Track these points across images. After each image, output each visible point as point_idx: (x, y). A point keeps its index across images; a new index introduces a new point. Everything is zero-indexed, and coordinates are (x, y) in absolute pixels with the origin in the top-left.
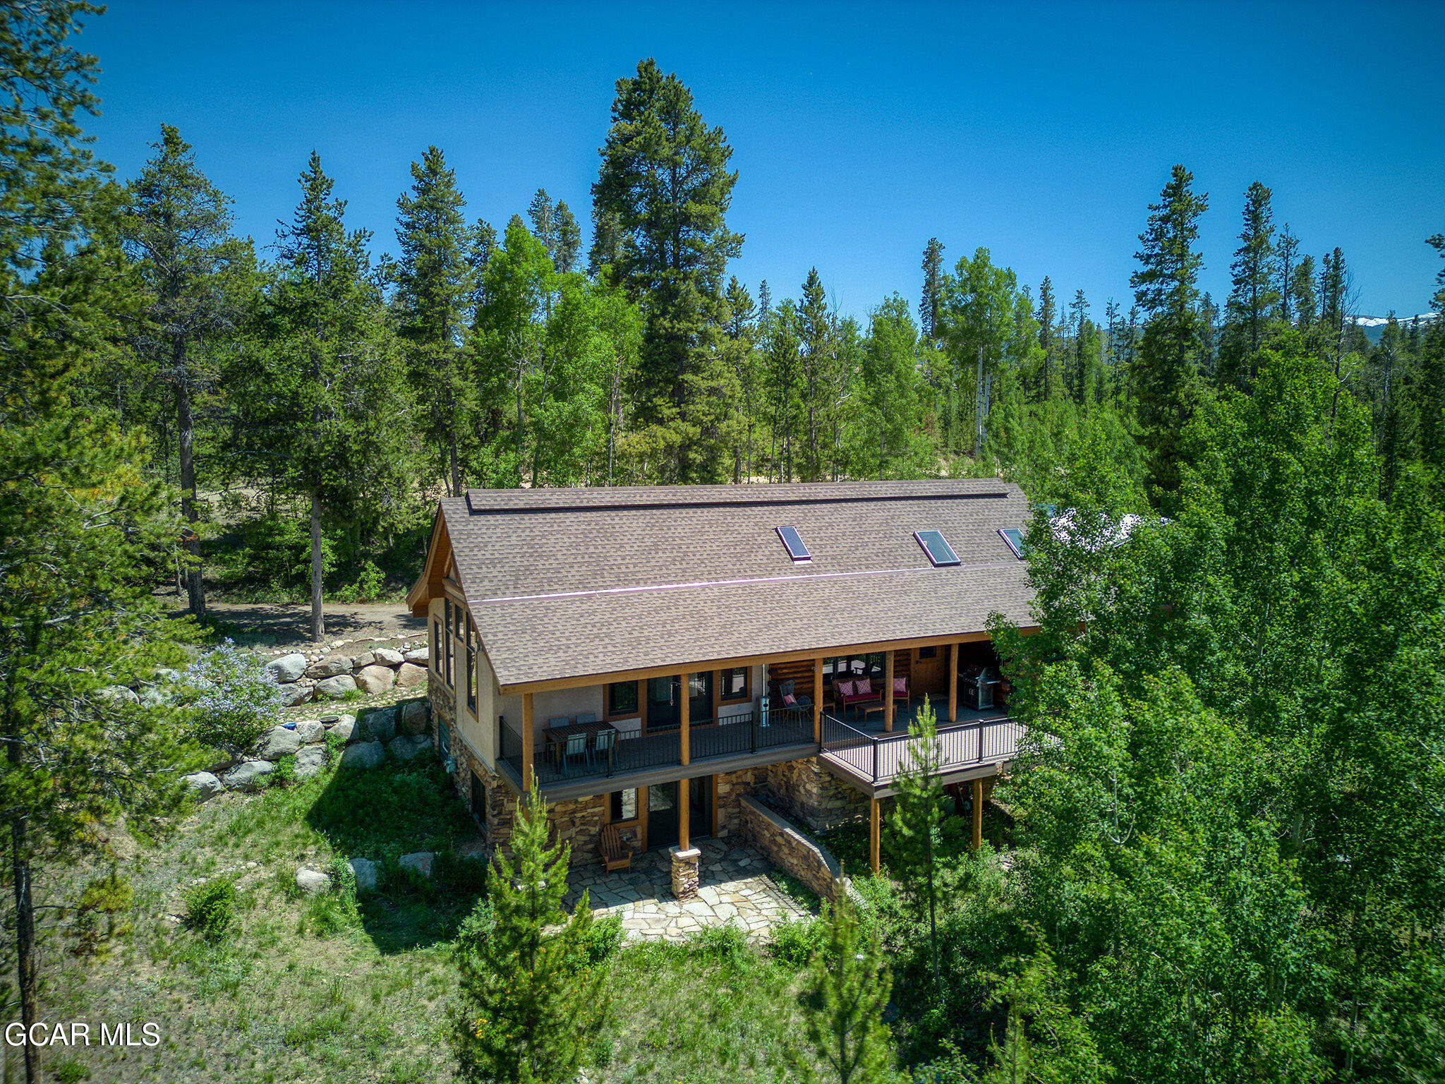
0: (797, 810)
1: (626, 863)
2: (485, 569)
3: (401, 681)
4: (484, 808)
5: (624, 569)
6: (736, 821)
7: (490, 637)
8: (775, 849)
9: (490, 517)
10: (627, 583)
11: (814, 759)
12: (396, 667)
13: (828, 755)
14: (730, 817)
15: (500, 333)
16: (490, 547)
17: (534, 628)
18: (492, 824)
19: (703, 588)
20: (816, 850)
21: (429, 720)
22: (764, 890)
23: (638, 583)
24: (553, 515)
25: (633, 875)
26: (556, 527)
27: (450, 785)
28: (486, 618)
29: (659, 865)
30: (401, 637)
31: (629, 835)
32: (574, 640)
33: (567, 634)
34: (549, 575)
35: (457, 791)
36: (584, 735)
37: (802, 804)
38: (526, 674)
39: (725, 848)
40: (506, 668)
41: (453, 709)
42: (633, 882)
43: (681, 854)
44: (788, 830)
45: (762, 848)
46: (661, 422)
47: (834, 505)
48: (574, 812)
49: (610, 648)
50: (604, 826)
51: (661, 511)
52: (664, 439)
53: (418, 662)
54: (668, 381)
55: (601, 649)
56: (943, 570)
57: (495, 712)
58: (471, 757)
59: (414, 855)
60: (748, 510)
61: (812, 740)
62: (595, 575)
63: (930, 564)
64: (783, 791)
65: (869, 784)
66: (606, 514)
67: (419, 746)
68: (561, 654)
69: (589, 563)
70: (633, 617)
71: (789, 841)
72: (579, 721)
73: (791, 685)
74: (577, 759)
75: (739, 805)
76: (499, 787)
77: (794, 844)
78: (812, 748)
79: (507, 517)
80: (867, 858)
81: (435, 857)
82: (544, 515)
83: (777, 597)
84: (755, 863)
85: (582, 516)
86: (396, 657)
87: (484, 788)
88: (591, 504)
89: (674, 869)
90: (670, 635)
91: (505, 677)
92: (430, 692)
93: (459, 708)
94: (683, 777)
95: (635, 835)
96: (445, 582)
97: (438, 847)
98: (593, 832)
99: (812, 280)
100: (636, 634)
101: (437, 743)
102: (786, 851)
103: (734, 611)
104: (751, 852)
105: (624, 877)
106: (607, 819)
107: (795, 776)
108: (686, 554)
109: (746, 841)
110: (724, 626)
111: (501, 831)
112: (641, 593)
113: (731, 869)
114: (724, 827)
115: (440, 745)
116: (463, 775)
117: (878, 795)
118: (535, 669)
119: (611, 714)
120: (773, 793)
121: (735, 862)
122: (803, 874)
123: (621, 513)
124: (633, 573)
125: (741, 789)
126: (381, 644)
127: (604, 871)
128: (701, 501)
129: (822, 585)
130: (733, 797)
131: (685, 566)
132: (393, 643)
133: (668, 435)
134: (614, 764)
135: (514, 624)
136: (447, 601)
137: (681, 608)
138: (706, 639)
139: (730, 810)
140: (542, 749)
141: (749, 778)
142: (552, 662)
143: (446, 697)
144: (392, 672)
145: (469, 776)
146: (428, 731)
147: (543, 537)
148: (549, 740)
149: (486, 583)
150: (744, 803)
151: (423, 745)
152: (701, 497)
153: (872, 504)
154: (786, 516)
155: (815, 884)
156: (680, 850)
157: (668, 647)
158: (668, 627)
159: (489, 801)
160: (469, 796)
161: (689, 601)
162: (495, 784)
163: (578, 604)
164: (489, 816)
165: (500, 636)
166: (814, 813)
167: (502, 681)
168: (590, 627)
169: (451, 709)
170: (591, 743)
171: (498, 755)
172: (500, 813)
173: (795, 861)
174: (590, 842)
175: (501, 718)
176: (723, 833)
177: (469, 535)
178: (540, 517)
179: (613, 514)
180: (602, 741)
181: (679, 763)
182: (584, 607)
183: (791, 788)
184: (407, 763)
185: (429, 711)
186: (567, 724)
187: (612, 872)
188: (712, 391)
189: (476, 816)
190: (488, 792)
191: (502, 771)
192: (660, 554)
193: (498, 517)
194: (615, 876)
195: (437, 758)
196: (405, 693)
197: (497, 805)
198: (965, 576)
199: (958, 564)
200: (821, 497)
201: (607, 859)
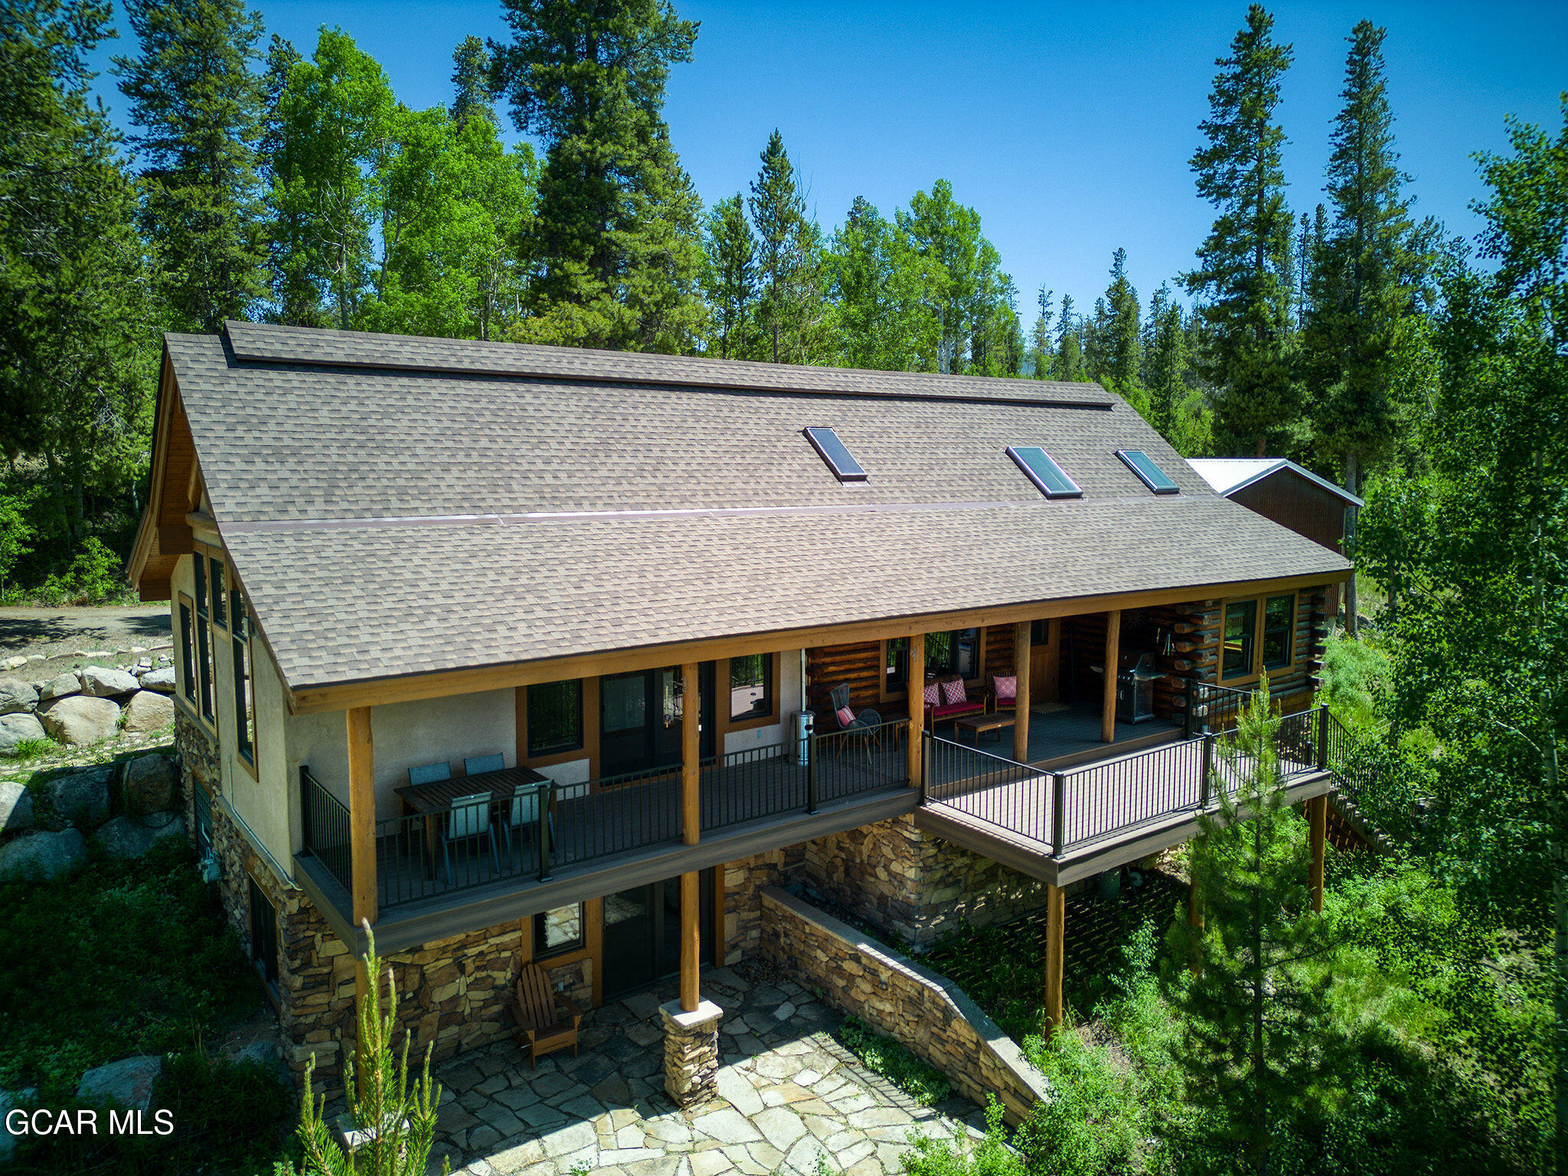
0: (871, 907)
1: (568, 1037)
2: (260, 465)
3: (133, 720)
4: (276, 953)
5: (549, 479)
6: (755, 933)
7: (268, 589)
8: (841, 983)
9: (272, 374)
10: (556, 502)
11: (910, 818)
12: (123, 698)
13: (936, 807)
14: (744, 928)
15: (307, 186)
16: (272, 426)
17: (369, 576)
18: (289, 989)
19: (701, 518)
20: (939, 989)
21: (178, 785)
22: (836, 1069)
23: (579, 504)
24: (405, 381)
25: (584, 1059)
26: (410, 400)
27: (212, 901)
28: (260, 555)
29: (631, 1033)
30: (136, 650)
31: (568, 979)
32: (459, 597)
33: (444, 586)
34: (401, 482)
35: (226, 915)
36: (486, 796)
37: (882, 899)
38: (352, 663)
39: (742, 985)
40: (305, 651)
41: (215, 761)
42: (586, 1075)
43: (686, 1019)
44: (863, 947)
45: (809, 980)
46: (577, 299)
47: (883, 403)
48: (463, 945)
49: (540, 613)
50: (521, 968)
51: (608, 391)
52: (584, 323)
53: (162, 689)
54: (586, 239)
55: (520, 615)
56: (1062, 503)
57: (291, 758)
58: (248, 852)
59: (116, 1067)
60: (754, 401)
61: (905, 784)
62: (494, 487)
63: (1040, 496)
64: (839, 876)
65: (1046, 861)
66: (507, 386)
67: (158, 834)
68: (432, 622)
69: (482, 467)
70: (578, 560)
71: (872, 972)
72: (472, 769)
73: (845, 691)
74: (474, 845)
75: (760, 906)
76: (303, 910)
77: (884, 976)
78: (907, 797)
79: (311, 378)
80: (1040, 998)
81: (165, 1066)
82: (388, 380)
83: (829, 534)
84: (804, 1012)
85: (462, 386)
86: (123, 680)
87: (273, 912)
88: (478, 366)
89: (670, 1048)
90: (657, 591)
91: (299, 669)
92: (177, 735)
93: (224, 758)
94: (689, 869)
95: (579, 976)
96: (191, 520)
97: (171, 1044)
98: (501, 982)
99: (774, 148)
100: (589, 588)
101: (192, 827)
102: (867, 988)
103: (763, 554)
104: (791, 989)
105: (568, 1066)
106: (527, 954)
107: (866, 848)
108: (660, 461)
109: (776, 968)
110: (754, 577)
111: (310, 1000)
112: (586, 523)
113: (765, 1028)
114: (735, 947)
115: (197, 830)
116: (234, 885)
117: (1064, 878)
118: (375, 652)
119: (531, 754)
120: (816, 879)
121: (768, 1011)
122: (907, 1030)
123: (536, 388)
124: (569, 488)
125: (762, 878)
126: (98, 661)
127: (528, 1059)
128: (676, 378)
129: (893, 519)
130: (751, 891)
131: (660, 480)
132: (121, 658)
133: (590, 319)
134: (552, 849)
135: (323, 568)
136: (198, 560)
137: (668, 548)
138: (727, 598)
139: (745, 915)
140: (393, 829)
141: (777, 858)
142: (414, 637)
143: (202, 739)
144: (115, 706)
145: (245, 887)
146: (176, 806)
147: (385, 415)
148: (408, 810)
149: (263, 489)
150: (769, 901)
151: (165, 831)
152: (676, 373)
153: (939, 406)
154: (818, 412)
155: (936, 1052)
156: (683, 1009)
157: (658, 611)
158: (651, 577)
159: (283, 941)
160: (247, 926)
161: (679, 537)
162: (293, 906)
163: (464, 535)
164: (284, 972)
165: (292, 587)
166: (907, 913)
167: (293, 679)
168: (492, 575)
169: (211, 761)
170: (500, 811)
171: (299, 846)
172: (307, 964)
173: (888, 1008)
174: (495, 1000)
175: (304, 770)
176: (735, 957)
177: (226, 402)
178: (378, 382)
179: (521, 388)
180: (525, 805)
181: (680, 839)
182: (476, 540)
183: (856, 871)
184: (131, 866)
185: (177, 769)
186: (444, 774)
187: (541, 1058)
188: (655, 260)
189: (260, 966)
190: (281, 924)
191: (304, 876)
192: (615, 458)
193: (291, 375)
194: (548, 1066)
195: (192, 852)
196: (137, 741)
197: (302, 949)
198: (1092, 514)
199: (1078, 496)
200: (863, 389)
201: (531, 1034)
